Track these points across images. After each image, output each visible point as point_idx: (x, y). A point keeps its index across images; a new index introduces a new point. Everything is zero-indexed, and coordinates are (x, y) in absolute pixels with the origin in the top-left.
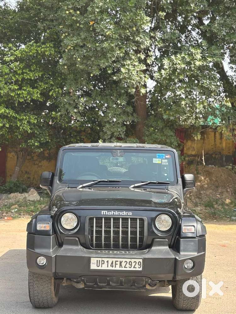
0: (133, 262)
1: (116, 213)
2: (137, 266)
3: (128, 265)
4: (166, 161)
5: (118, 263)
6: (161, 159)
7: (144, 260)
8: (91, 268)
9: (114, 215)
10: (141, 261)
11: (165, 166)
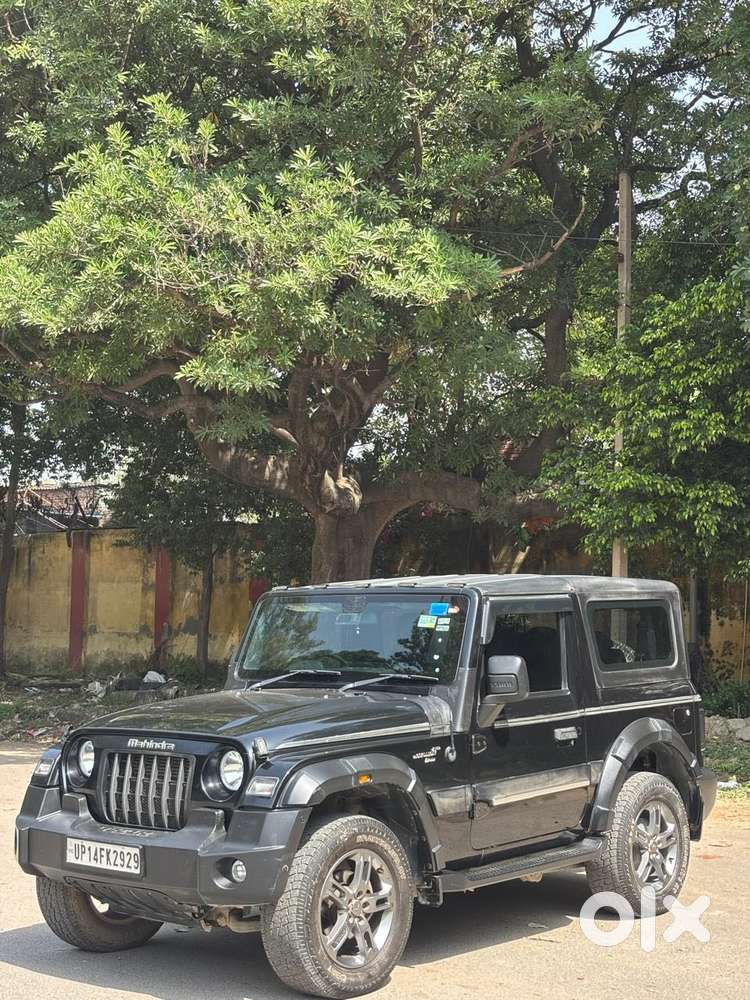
0: (125, 854)
1: (150, 744)
2: (133, 864)
3: (119, 861)
4: (447, 621)
5: (104, 853)
6: (436, 618)
7: (144, 851)
8: (68, 861)
9: (145, 748)
10: (137, 851)
11: (441, 634)
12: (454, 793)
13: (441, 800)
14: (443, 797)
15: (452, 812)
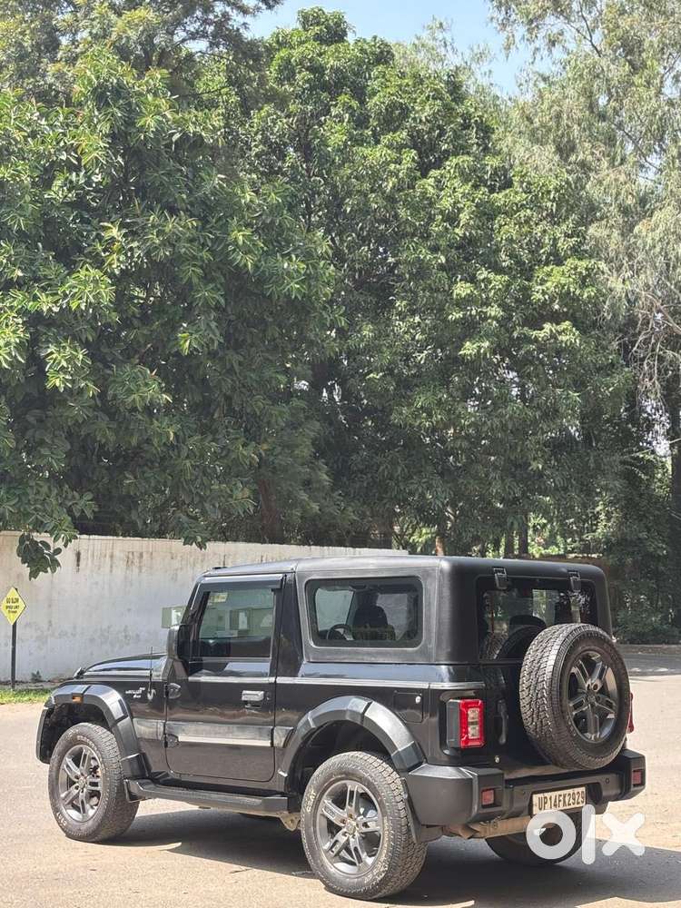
12: (149, 724)
13: (139, 726)
14: (140, 724)
15: (146, 737)
